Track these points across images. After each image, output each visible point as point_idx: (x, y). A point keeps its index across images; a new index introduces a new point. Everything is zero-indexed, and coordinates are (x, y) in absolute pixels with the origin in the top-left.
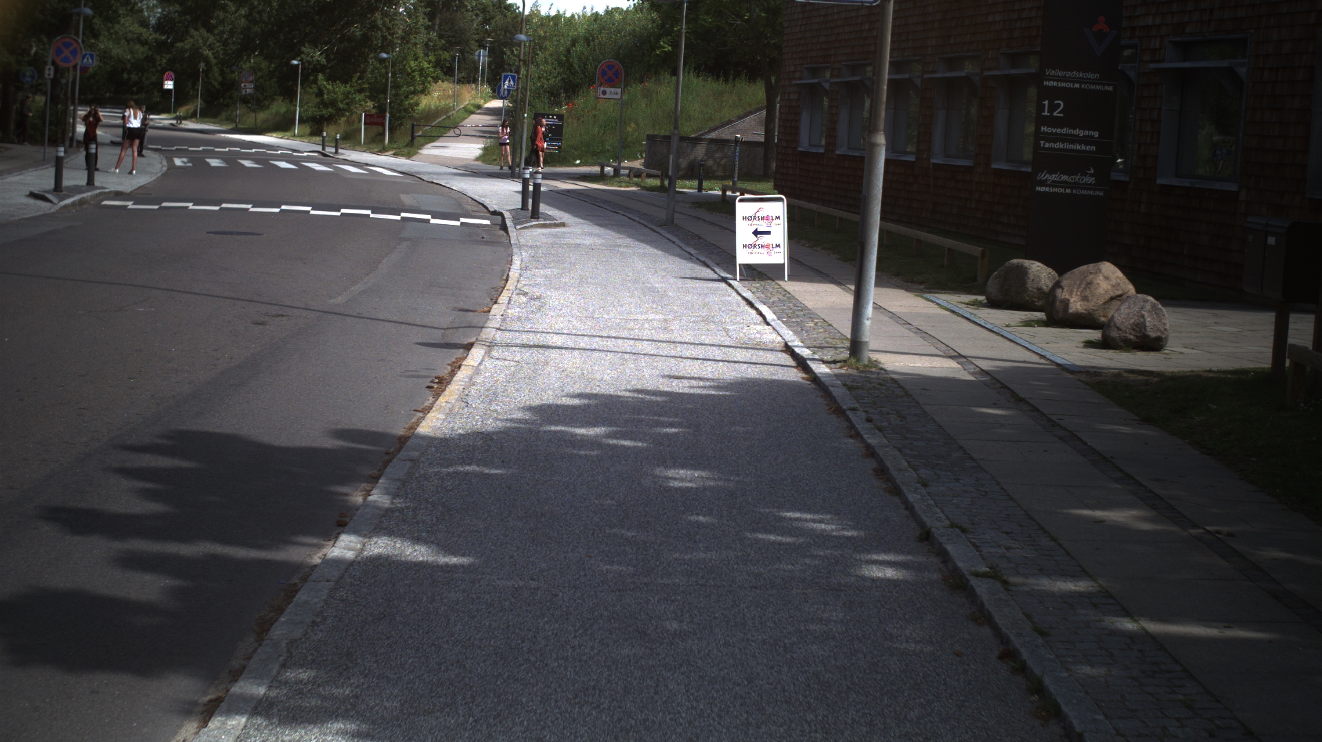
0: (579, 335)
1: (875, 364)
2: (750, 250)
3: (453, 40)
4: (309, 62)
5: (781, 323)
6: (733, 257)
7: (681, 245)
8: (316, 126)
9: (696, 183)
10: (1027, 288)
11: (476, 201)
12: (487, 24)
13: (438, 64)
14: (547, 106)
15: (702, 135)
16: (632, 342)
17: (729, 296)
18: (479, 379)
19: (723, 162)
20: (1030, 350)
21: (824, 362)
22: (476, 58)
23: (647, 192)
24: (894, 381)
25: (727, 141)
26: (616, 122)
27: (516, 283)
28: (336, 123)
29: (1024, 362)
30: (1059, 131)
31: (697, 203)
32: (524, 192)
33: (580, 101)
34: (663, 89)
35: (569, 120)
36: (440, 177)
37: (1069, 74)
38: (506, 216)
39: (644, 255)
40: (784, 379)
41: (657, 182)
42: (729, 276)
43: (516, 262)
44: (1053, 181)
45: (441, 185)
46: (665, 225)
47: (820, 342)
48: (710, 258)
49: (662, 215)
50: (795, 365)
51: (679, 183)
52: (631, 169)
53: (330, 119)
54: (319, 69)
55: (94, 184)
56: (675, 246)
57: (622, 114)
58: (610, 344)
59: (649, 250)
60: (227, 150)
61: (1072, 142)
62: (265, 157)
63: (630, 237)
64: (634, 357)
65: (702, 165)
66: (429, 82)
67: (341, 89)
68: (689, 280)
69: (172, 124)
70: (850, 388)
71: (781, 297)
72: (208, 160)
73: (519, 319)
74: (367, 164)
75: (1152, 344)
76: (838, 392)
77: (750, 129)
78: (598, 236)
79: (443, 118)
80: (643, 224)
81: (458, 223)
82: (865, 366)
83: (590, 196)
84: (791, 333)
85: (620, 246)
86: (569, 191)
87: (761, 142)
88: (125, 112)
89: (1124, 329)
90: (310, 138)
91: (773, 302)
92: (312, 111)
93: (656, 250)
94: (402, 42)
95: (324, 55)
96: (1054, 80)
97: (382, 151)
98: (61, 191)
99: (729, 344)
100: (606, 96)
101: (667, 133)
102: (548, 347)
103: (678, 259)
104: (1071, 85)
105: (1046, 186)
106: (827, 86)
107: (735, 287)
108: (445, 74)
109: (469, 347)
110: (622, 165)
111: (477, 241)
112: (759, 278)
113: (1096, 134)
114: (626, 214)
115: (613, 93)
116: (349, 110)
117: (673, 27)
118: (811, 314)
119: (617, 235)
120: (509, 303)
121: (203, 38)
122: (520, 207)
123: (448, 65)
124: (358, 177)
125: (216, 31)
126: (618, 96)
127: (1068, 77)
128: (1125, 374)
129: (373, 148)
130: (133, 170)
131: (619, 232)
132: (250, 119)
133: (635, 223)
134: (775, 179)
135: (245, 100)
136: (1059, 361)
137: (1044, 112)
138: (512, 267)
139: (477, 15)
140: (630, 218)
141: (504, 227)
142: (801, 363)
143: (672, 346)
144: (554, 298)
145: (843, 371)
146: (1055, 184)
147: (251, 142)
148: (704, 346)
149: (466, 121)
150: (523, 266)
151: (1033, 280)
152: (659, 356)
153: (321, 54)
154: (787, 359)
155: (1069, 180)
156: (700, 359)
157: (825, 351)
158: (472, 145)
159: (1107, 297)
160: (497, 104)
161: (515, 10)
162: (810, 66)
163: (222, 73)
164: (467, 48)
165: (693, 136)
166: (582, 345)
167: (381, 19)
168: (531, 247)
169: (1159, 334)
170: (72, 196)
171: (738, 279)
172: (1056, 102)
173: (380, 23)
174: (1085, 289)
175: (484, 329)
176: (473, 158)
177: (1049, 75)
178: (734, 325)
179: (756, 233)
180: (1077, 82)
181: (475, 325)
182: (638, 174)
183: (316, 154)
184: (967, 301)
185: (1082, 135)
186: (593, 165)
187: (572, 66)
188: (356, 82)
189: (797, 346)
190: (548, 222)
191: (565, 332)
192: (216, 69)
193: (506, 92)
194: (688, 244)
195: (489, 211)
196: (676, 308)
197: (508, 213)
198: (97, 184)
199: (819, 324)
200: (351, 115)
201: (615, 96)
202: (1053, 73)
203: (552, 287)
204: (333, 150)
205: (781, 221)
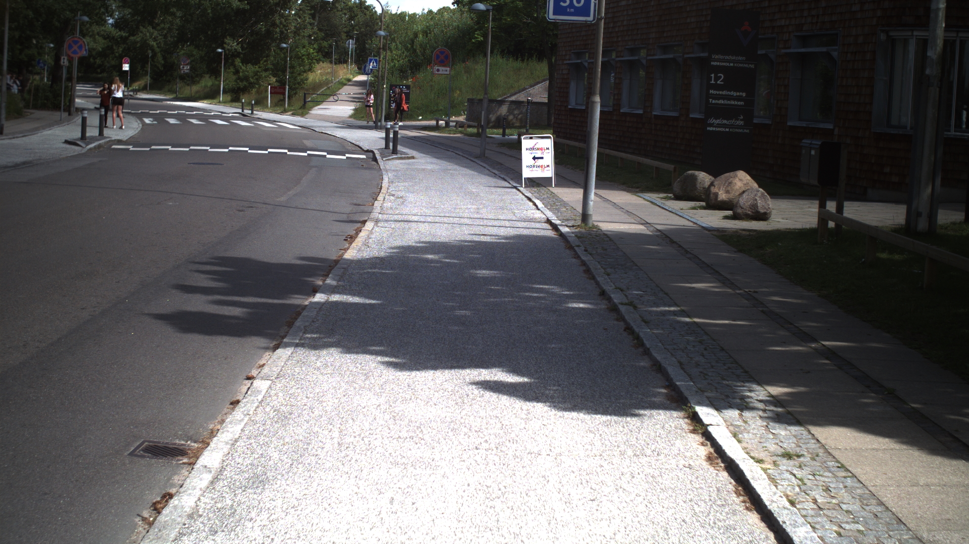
0: (427, 216)
1: (595, 226)
2: (531, 169)
3: (330, 33)
4: (228, 50)
5: (546, 209)
6: (521, 174)
7: (489, 169)
8: (235, 96)
9: (501, 131)
10: (697, 188)
11: (353, 144)
12: (352, 20)
13: (320, 50)
14: (398, 79)
15: (505, 98)
16: (458, 219)
17: (517, 195)
18: (373, 236)
19: (520, 117)
20: (689, 220)
22: (347, 45)
23: (468, 137)
25: (523, 102)
26: (446, 90)
27: (387, 190)
28: (249, 92)
29: (684, 226)
30: (721, 93)
31: (501, 144)
32: (387, 139)
33: (420, 75)
34: (480, 68)
35: (414, 89)
36: (327, 129)
37: (727, 57)
38: (375, 153)
39: (466, 175)
40: (544, 235)
41: (474, 130)
42: (518, 185)
43: (385, 179)
44: (718, 124)
46: (479, 157)
48: (507, 176)
49: (478, 151)
50: (552, 229)
51: (489, 131)
52: (457, 122)
53: (244, 90)
54: (235, 55)
55: (104, 136)
57: (450, 86)
58: (446, 220)
59: (469, 172)
60: (176, 112)
61: (729, 99)
62: (204, 117)
63: (456, 164)
64: (459, 226)
65: (504, 119)
66: (314, 63)
67: (250, 69)
68: (494, 188)
70: (579, 237)
71: (549, 195)
73: (391, 208)
74: (275, 121)
75: (762, 217)
76: (572, 239)
77: (539, 93)
79: (325, 88)
80: (465, 157)
81: (344, 158)
82: (590, 228)
83: (430, 140)
84: (551, 213)
86: (415, 137)
87: (546, 103)
89: (745, 208)
90: (231, 103)
91: (544, 199)
92: (232, 84)
93: (473, 172)
94: (295, 35)
95: (240, 45)
96: (717, 61)
97: (284, 112)
98: (86, 139)
99: (514, 219)
100: (439, 73)
101: (482, 98)
102: (410, 221)
103: (487, 177)
104: (728, 64)
105: (713, 127)
107: (521, 191)
108: (325, 57)
109: (364, 222)
110: (451, 119)
111: (359, 167)
112: (536, 185)
113: (744, 94)
115: (444, 70)
116: (258, 84)
117: (484, 24)
118: (565, 204)
119: (448, 164)
120: (384, 200)
121: (150, 33)
122: (384, 146)
123: (327, 51)
124: (273, 130)
125: (158, 28)
126: (448, 73)
127: (726, 60)
128: (740, 232)
129: (277, 110)
131: (449, 162)
132: (188, 91)
133: (459, 156)
134: (554, 127)
135: (183, 78)
136: (704, 225)
137: (712, 81)
138: (383, 182)
139: (345, 14)
140: (456, 154)
141: (375, 160)
142: (555, 227)
143: (481, 220)
144: (411, 197)
145: (577, 230)
146: (719, 126)
148: (500, 221)
149: (341, 90)
150: (390, 181)
151: (700, 183)
152: (473, 225)
153: (237, 44)
154: (548, 226)
155: (728, 123)
157: (569, 222)
158: (346, 107)
159: (741, 191)
160: (362, 78)
161: (372, 10)
162: (575, 51)
163: (164, 58)
164: (340, 39)
165: (499, 99)
167: (279, 19)
168: (394, 170)
169: (765, 211)
170: (94, 143)
171: (523, 186)
172: (718, 75)
173: (278, 22)
174: (728, 186)
175: (372, 213)
176: (347, 115)
177: (714, 58)
178: (519, 210)
179: (534, 158)
180: (732, 62)
181: (366, 212)
182: (462, 125)
183: (238, 115)
184: (662, 197)
185: (735, 95)
186: (431, 120)
187: (415, 51)
188: (263, 64)
189: (554, 220)
190: (403, 156)
191: (419, 214)
192: (159, 54)
193: (370, 70)
194: (494, 168)
195: (364, 150)
196: (484, 202)
197: (377, 151)
198: (106, 135)
200: (260, 87)
201: (446, 73)
202: (717, 57)
203: (409, 191)
204: (250, 112)
205: (550, 151)
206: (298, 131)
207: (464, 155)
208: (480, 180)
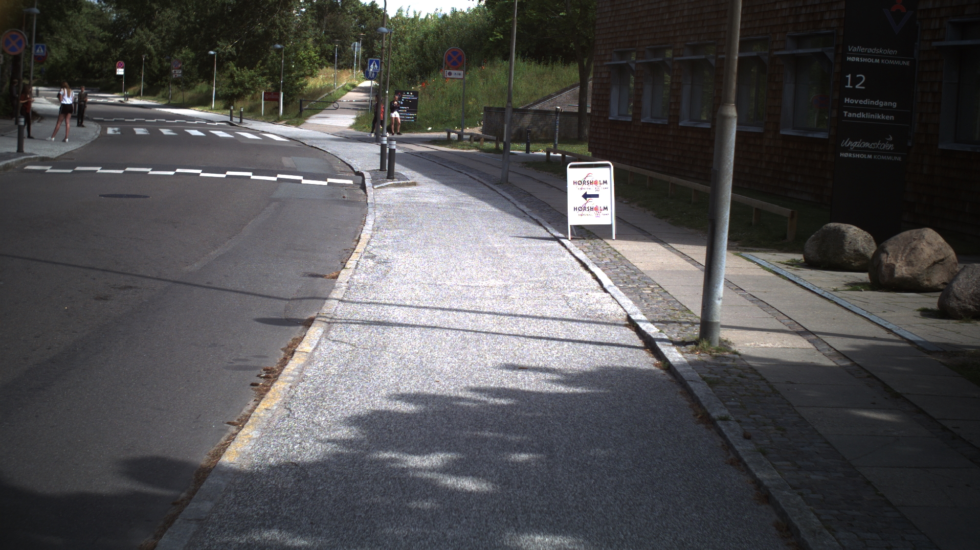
0: (420, 307)
1: (725, 345)
2: (580, 213)
3: (335, 36)
4: (223, 53)
5: (618, 290)
6: (564, 217)
7: (516, 202)
8: (228, 101)
9: (524, 146)
10: (844, 250)
11: (344, 162)
12: (362, 24)
13: (323, 53)
14: (405, 85)
15: (528, 107)
16: (473, 316)
17: (563, 256)
18: (310, 373)
19: (545, 129)
20: (872, 322)
21: (675, 343)
22: (353, 49)
23: (485, 154)
24: (754, 370)
25: (549, 112)
26: (460, 97)
27: (365, 245)
28: (241, 99)
29: (875, 338)
30: (861, 102)
31: (526, 163)
32: (382, 155)
33: (432, 80)
34: (497, 72)
35: (423, 96)
36: (319, 142)
37: (870, 50)
38: (366, 176)
40: (634, 366)
41: (492, 145)
42: (561, 235)
43: (369, 222)
44: (855, 148)
45: (318, 148)
46: (500, 183)
47: (662, 314)
48: (541, 216)
49: (498, 174)
50: (643, 346)
51: (512, 145)
52: (471, 135)
53: (239, 97)
54: (231, 58)
55: (23, 152)
56: (510, 203)
57: (464, 92)
58: (451, 319)
59: (487, 207)
60: (155, 120)
61: (873, 112)
62: (182, 126)
63: (471, 195)
64: (475, 337)
65: (528, 131)
66: (316, 68)
67: (247, 73)
68: (525, 239)
69: (120, 101)
70: (711, 383)
72: (135, 129)
73: (364, 287)
74: (263, 132)
76: (700, 389)
77: (567, 103)
78: (445, 194)
79: (326, 95)
80: (482, 183)
81: (325, 183)
82: (717, 349)
83: (439, 158)
84: (631, 302)
85: (462, 203)
86: (421, 153)
87: (575, 113)
88: (60, 91)
89: (963, 299)
90: (223, 111)
91: (606, 264)
92: (225, 90)
93: (493, 209)
94: (295, 37)
95: (234, 48)
96: (856, 56)
97: (277, 120)
99: (571, 317)
100: (451, 77)
101: (502, 106)
102: (389, 324)
104: (872, 60)
105: (849, 152)
106: (633, 66)
107: (568, 247)
108: (329, 61)
109: (308, 323)
110: (465, 131)
111: (338, 200)
112: (589, 237)
113: (895, 105)
114: (468, 174)
115: (457, 74)
116: (254, 89)
117: (504, 20)
118: (645, 278)
119: (460, 193)
120: (356, 268)
121: (146, 35)
122: (378, 167)
123: (330, 54)
124: (255, 143)
125: (156, 30)
126: (461, 77)
127: (869, 53)
129: (271, 119)
130: (66, 138)
131: (462, 190)
132: (179, 98)
134: (590, 143)
135: (176, 82)
136: (909, 336)
137: (847, 85)
138: (364, 228)
139: (355, 18)
141: (363, 187)
142: (650, 344)
143: (514, 320)
144: (401, 261)
146: (857, 150)
147: (177, 114)
148: (546, 321)
149: (344, 97)
150: (375, 226)
151: (850, 242)
152: (501, 334)
153: (232, 47)
154: (634, 338)
155: (870, 147)
156: (544, 338)
157: (671, 328)
158: (348, 116)
159: (931, 262)
160: (367, 84)
162: (618, 50)
163: (160, 62)
164: (346, 42)
165: (522, 108)
166: (423, 321)
167: (279, 19)
168: (384, 206)
171: (570, 239)
172: (858, 76)
173: (278, 22)
174: (909, 254)
175: (327, 301)
176: (348, 126)
177: (851, 51)
178: (573, 291)
179: (586, 196)
180: (877, 58)
181: (319, 296)
182: (476, 138)
183: (224, 124)
184: (785, 261)
185: (882, 105)
186: (442, 131)
187: (425, 54)
188: (259, 67)
189: (641, 321)
190: (401, 182)
191: (408, 303)
192: (156, 59)
193: (373, 74)
194: (521, 202)
195: (354, 171)
196: (515, 272)
197: (368, 174)
198: (26, 150)
199: (656, 291)
200: (256, 93)
201: (459, 77)
202: (855, 49)
203: (398, 249)
204: (238, 120)
205: (608, 185)
206: (285, 145)
207: (480, 180)
208: (504, 224)
